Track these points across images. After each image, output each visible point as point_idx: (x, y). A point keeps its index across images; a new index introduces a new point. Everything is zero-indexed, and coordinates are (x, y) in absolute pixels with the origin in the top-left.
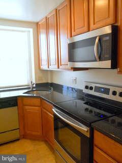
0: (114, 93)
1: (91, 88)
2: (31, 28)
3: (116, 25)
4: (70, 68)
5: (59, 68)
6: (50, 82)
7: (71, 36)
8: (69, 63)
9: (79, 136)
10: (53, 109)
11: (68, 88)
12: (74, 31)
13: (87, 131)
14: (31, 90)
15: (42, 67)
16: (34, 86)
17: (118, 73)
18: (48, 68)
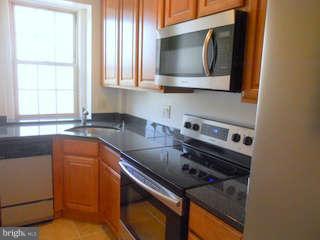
0: (236, 138)
1: (196, 127)
2: (88, 4)
3: (244, 10)
4: (158, 87)
5: (137, 85)
6: (120, 111)
7: (163, 26)
8: (158, 78)
9: (163, 212)
10: (120, 163)
11: (154, 125)
12: (170, 16)
13: (178, 205)
14: (81, 125)
15: (106, 82)
16: (89, 117)
17: (242, 101)
18: (118, 84)
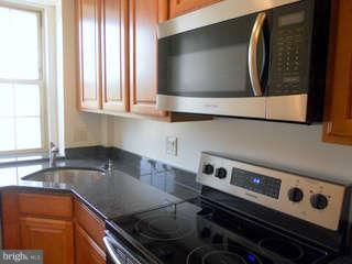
0: (296, 195)
4: (161, 113)
8: (158, 98)
11: (152, 163)
14: (50, 166)
17: (324, 140)
18: (101, 107)
